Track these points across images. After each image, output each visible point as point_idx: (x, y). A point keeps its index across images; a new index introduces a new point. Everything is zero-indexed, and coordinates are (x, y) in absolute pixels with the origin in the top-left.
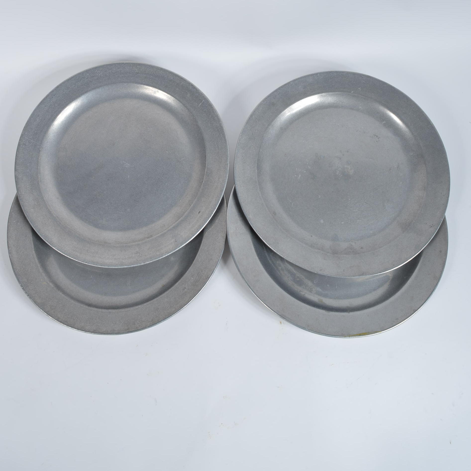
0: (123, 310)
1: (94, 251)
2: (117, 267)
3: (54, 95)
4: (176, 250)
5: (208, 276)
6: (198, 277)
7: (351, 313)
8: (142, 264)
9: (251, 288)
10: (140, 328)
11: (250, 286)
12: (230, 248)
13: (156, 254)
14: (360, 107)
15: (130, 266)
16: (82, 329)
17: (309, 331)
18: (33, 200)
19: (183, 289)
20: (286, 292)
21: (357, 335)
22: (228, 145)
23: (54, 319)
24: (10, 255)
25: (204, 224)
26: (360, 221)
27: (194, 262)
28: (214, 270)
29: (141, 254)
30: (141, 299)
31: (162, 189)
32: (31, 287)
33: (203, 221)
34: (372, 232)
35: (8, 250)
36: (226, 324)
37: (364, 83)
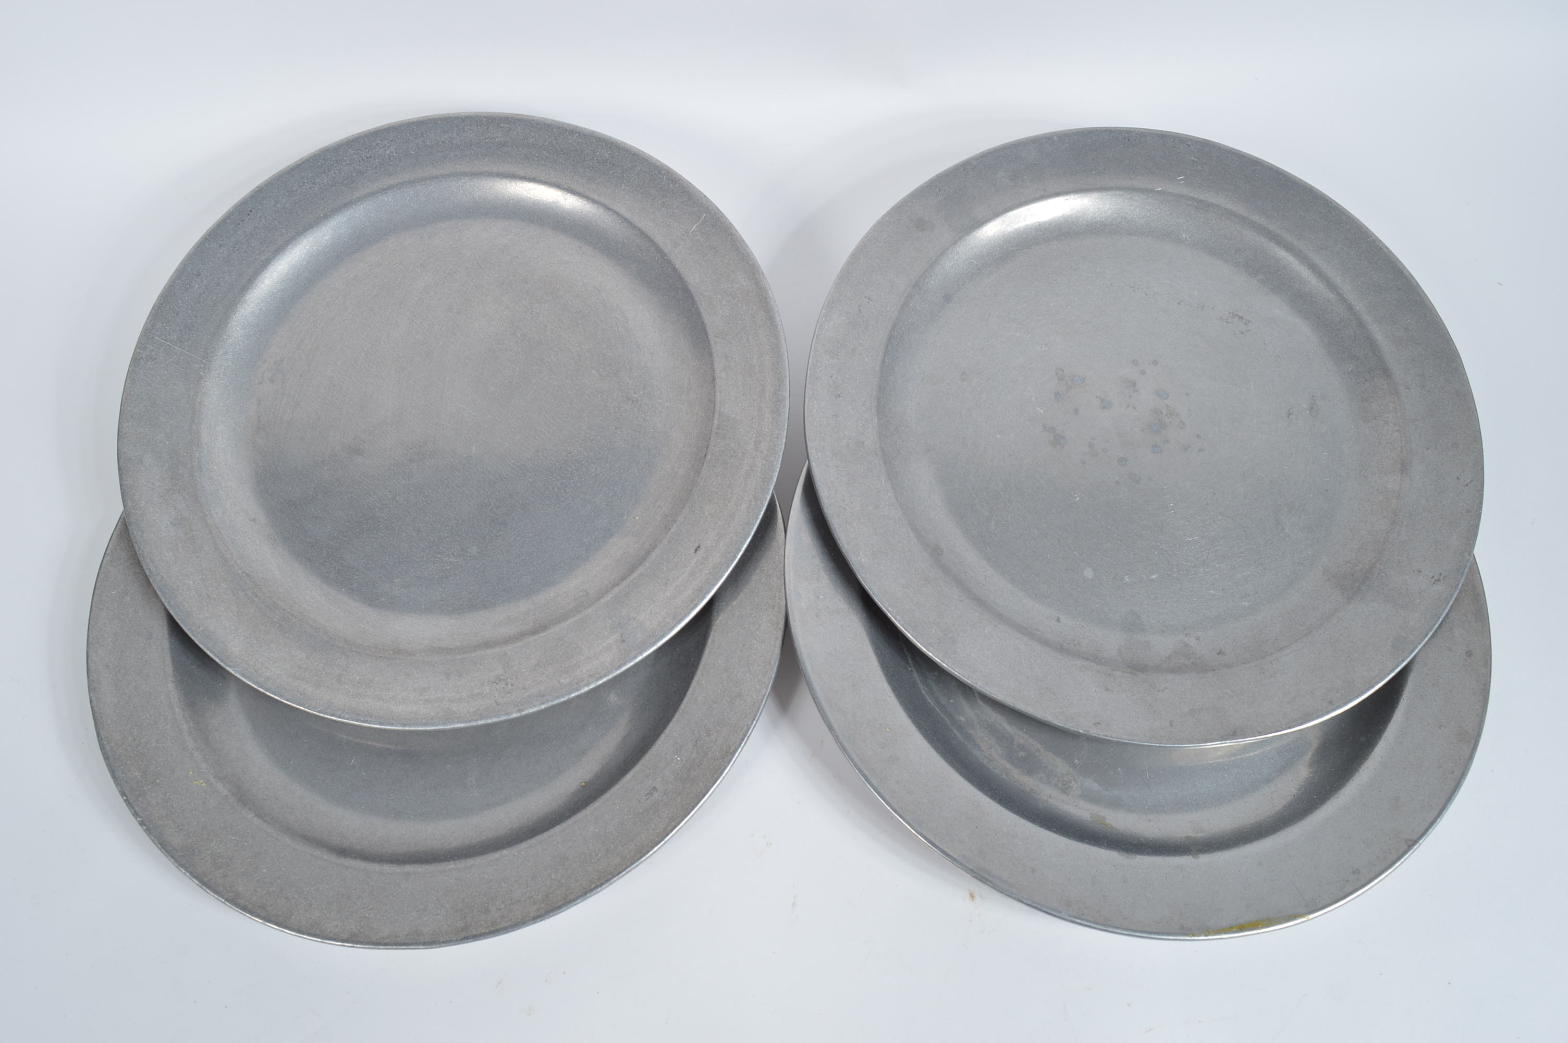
0: (451, 865)
1: (360, 680)
2: (433, 726)
3: (249, 212)
4: (624, 668)
5: (730, 748)
6: (698, 753)
7: (1204, 859)
8: (515, 715)
9: (873, 781)
10: (504, 925)
11: (870, 778)
12: (800, 656)
13: (559, 682)
14: (1184, 236)
15: (474, 724)
16: (311, 932)
17: (1073, 919)
18: (171, 523)
19: (648, 794)
20: (987, 795)
21: (1232, 928)
22: (784, 342)
23: (223, 900)
24: (92, 695)
25: (715, 585)
26: (1209, 569)
27: (682, 706)
28: (749, 729)
29: (512, 685)
30: (510, 829)
31: (579, 485)
32: (154, 794)
33: (708, 574)
34: (1246, 604)
35: (88, 681)
36: (793, 904)
37: (1193, 160)
